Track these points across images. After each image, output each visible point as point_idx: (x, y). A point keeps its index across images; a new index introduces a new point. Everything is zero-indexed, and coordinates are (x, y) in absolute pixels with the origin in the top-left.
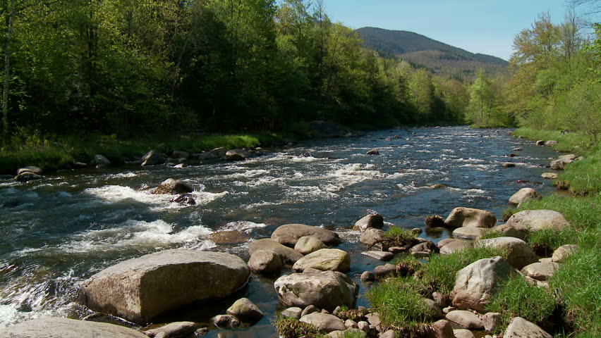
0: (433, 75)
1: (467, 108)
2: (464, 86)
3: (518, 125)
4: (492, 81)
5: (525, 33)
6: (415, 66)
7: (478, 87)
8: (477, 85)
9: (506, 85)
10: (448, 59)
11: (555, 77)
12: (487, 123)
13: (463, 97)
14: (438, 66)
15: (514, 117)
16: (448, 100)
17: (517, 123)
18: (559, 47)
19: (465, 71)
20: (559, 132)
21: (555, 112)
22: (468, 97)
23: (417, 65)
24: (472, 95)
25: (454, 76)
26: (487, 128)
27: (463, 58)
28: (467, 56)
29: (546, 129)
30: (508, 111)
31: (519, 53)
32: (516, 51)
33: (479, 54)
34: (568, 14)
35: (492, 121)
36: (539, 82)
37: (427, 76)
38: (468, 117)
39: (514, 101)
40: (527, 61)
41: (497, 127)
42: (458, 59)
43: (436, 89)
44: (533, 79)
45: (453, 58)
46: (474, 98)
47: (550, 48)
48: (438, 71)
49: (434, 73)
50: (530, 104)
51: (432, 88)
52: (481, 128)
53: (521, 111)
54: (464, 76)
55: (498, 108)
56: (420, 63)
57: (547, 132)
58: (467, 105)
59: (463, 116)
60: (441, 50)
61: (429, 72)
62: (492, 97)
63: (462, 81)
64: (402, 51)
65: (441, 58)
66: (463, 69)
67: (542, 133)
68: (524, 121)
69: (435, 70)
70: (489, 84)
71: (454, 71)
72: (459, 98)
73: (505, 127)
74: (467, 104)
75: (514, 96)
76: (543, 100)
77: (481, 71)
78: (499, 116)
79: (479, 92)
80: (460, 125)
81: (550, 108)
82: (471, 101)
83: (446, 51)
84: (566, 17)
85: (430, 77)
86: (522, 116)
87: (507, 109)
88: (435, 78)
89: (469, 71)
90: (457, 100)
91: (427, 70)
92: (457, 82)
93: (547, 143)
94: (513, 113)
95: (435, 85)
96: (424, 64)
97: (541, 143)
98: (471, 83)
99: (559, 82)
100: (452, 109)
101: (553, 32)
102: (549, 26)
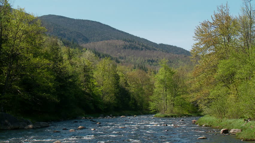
0: (118, 64)
1: (151, 98)
2: (148, 75)
3: (202, 114)
4: (176, 70)
5: (205, 25)
6: (99, 55)
7: (162, 77)
8: (161, 74)
9: (190, 75)
10: (132, 49)
11: (235, 66)
12: (172, 112)
13: (147, 86)
14: (123, 55)
15: (197, 106)
16: (132, 89)
17: (201, 111)
18: (238, 38)
19: (149, 61)
20: (242, 120)
21: (237, 101)
22: (152, 86)
23: (101, 55)
24: (157, 84)
25: (139, 66)
26: (172, 116)
27: (147, 48)
28: (150, 46)
29: (229, 118)
30: (191, 100)
31: (200, 44)
32: (198, 42)
33: (161, 45)
34: (245, 6)
35: (176, 110)
36: (220, 71)
37: (111, 65)
38: (152, 106)
39: (197, 90)
40: (208, 52)
41: (181, 116)
42: (142, 49)
43: (121, 79)
44: (215, 69)
45: (137, 48)
46: (158, 88)
47: (229, 39)
48: (123, 60)
49: (118, 62)
50: (213, 92)
51: (117, 78)
52: (166, 117)
53: (205, 100)
54: (147, 65)
55: (182, 96)
56: (105, 52)
57: (230, 121)
58: (151, 95)
59: (148, 105)
60: (125, 40)
61: (114, 62)
62: (176, 86)
63: (145, 70)
64: (86, 40)
65: (125, 48)
66: (146, 58)
67: (226, 121)
68: (207, 109)
69: (120, 60)
70: (172, 73)
71: (139, 60)
72: (143, 88)
73: (189, 116)
74: (151, 93)
75: (196, 85)
76: (224, 89)
77: (164, 61)
78: (183, 105)
79: (162, 81)
80: (145, 114)
81: (232, 96)
82: (155, 90)
83: (130, 41)
84: (244, 10)
85: (115, 66)
86: (205, 105)
87: (191, 98)
88: (119, 67)
89: (152, 61)
90: (142, 89)
91: (112, 59)
92: (141, 71)
93: (232, 131)
94: (196, 102)
95: (120, 74)
96: (108, 53)
97: (226, 132)
98: (155, 73)
99: (238, 71)
100: (137, 99)
101: (232, 24)
102: (228, 18)
